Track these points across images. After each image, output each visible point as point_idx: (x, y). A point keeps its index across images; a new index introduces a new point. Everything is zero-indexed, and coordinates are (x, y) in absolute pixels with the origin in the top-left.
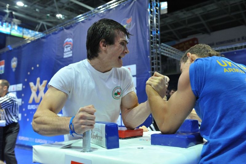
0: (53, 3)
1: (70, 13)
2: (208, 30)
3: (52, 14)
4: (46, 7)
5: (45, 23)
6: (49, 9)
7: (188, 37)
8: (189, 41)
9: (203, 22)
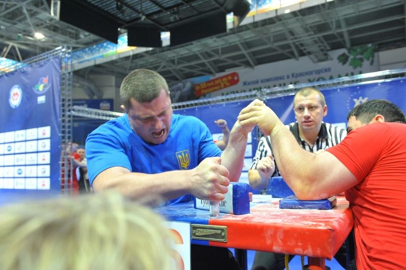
0: (25, 18)
1: (53, 33)
2: (252, 63)
3: (24, 33)
4: (15, 24)
5: (16, 45)
6: (20, 26)
7: (226, 70)
8: (227, 76)
9: (244, 52)
